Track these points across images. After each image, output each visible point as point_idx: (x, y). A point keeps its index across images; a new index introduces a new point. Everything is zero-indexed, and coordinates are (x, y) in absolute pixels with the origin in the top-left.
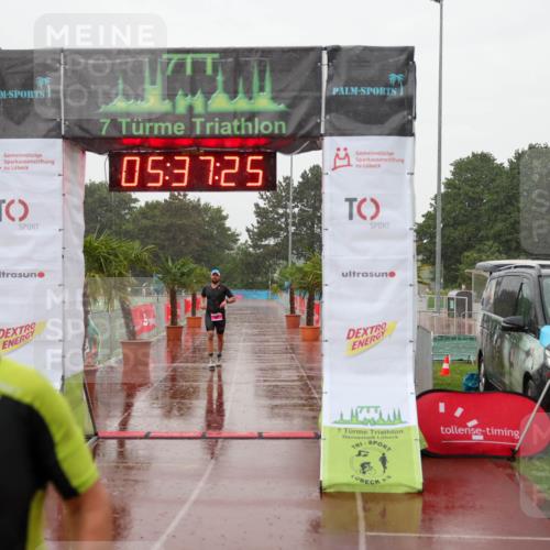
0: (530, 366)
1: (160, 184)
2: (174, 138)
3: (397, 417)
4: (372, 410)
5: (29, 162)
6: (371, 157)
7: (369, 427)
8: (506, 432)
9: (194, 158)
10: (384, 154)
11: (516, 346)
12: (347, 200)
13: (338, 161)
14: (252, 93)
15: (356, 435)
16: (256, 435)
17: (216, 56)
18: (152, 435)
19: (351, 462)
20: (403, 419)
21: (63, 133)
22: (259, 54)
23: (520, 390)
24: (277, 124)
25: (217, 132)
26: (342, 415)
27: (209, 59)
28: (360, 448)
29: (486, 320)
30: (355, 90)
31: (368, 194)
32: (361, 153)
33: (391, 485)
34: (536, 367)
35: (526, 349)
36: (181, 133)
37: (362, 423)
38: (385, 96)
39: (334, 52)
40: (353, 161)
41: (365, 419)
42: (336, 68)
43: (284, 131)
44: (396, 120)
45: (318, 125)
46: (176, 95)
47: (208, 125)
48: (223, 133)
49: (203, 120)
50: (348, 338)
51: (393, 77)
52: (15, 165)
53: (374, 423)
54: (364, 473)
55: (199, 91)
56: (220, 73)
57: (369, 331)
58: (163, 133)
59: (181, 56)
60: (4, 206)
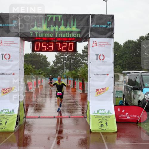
0: (140, 99)
1: (45, 50)
2: (50, 38)
3: (109, 112)
4: (103, 110)
5: (10, 43)
6: (102, 44)
7: (102, 115)
8: (135, 116)
9: (55, 43)
10: (106, 43)
12: (96, 55)
13: (94, 44)
14: (71, 26)
15: (99, 117)
16: (68, 117)
17: (62, 16)
19: (98, 124)
20: (111, 113)
21: (20, 36)
22: (73, 16)
23: (137, 105)
24: (77, 34)
25: (61, 36)
26: (95, 112)
27: (60, 17)
28: (100, 120)
30: (98, 26)
31: (102, 53)
32: (100, 43)
33: (109, 130)
34: (142, 99)
36: (52, 36)
37: (100, 114)
38: (106, 28)
39: (93, 16)
40: (98, 45)
41: (101, 113)
42: (93, 20)
43: (79, 36)
44: (109, 34)
45: (89, 35)
47: (59, 34)
48: (63, 37)
49: (58, 33)
50: (96, 91)
51: (108, 23)
52: (7, 44)
53: (103, 114)
54: (102, 127)
55: (57, 25)
56: (63, 21)
57: (102, 89)
58: (47, 36)
59: (52, 16)
60: (4, 55)
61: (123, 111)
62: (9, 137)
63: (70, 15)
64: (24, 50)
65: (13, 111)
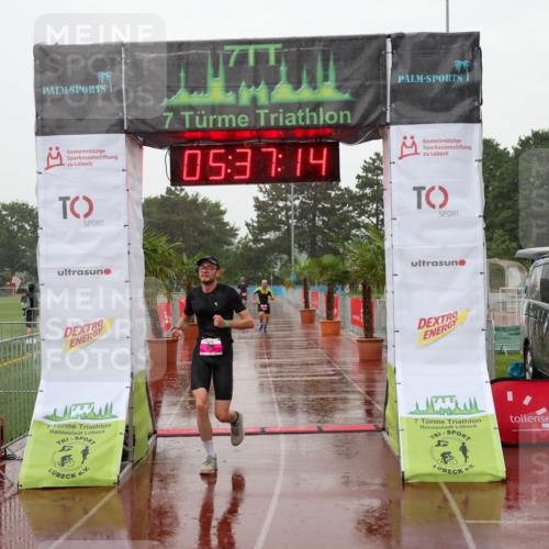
1: (222, 177)
2: (239, 129)
3: (474, 406)
4: (447, 400)
5: (92, 158)
6: (439, 144)
7: (446, 417)
9: (256, 149)
12: (415, 189)
13: (405, 149)
14: (316, 82)
15: (432, 425)
16: (316, 429)
17: (279, 46)
19: (431, 452)
20: (479, 408)
21: (126, 128)
22: (322, 43)
24: (342, 114)
25: (281, 124)
26: (417, 406)
27: (272, 49)
28: (440, 438)
29: (533, 308)
30: (420, 78)
31: (436, 182)
33: (474, 475)
36: (245, 125)
37: (438, 413)
39: (398, 39)
41: (441, 409)
42: (400, 56)
43: (349, 121)
44: (464, 106)
45: (384, 114)
46: (239, 87)
47: (273, 116)
48: (288, 124)
49: (267, 111)
50: (420, 328)
51: (458, 64)
52: (78, 161)
53: (451, 412)
54: (446, 463)
55: (263, 83)
56: (283, 64)
58: (227, 125)
59: (243, 47)
60: (68, 203)
61: (527, 400)
62: (99, 505)
63: (312, 41)
64: (140, 180)
65: (108, 409)
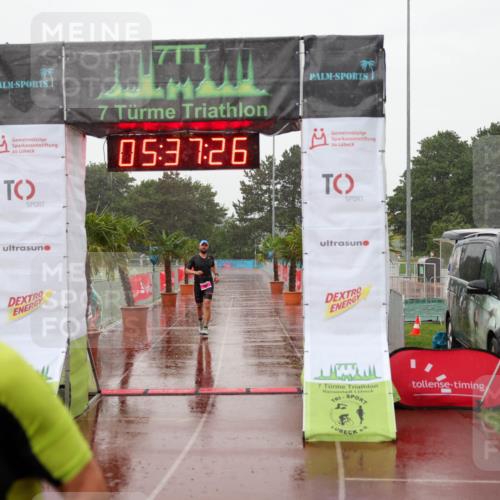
0: (493, 325)
1: (154, 164)
2: (166, 122)
3: (372, 373)
4: (349, 367)
5: (34, 146)
6: (346, 136)
7: (347, 382)
8: (472, 386)
9: (184, 139)
10: (357, 133)
11: (480, 307)
12: (324, 176)
13: (315, 140)
14: (236, 79)
15: (334, 390)
16: (244, 391)
17: (203, 46)
18: (150, 392)
19: (331, 414)
20: (377, 375)
21: (65, 119)
22: (242, 45)
23: (484, 347)
24: (259, 108)
25: (205, 116)
26: (322, 372)
27: (197, 49)
28: (339, 402)
29: (453, 283)
30: (329, 76)
31: (343, 170)
32: (336, 133)
33: (368, 435)
35: (490, 310)
36: (172, 117)
38: (358, 81)
39: (310, 41)
40: (329, 141)
41: (343, 375)
42: (312, 58)
43: (266, 114)
44: (368, 102)
45: (297, 108)
46: (166, 83)
47: (197, 110)
48: (210, 116)
49: (192, 105)
50: (327, 301)
51: (364, 64)
52: (22, 148)
53: (351, 378)
54: (343, 424)
55: (188, 79)
57: (346, 294)
59: (171, 47)
60: (13, 186)
61: (429, 368)
63: (233, 42)
